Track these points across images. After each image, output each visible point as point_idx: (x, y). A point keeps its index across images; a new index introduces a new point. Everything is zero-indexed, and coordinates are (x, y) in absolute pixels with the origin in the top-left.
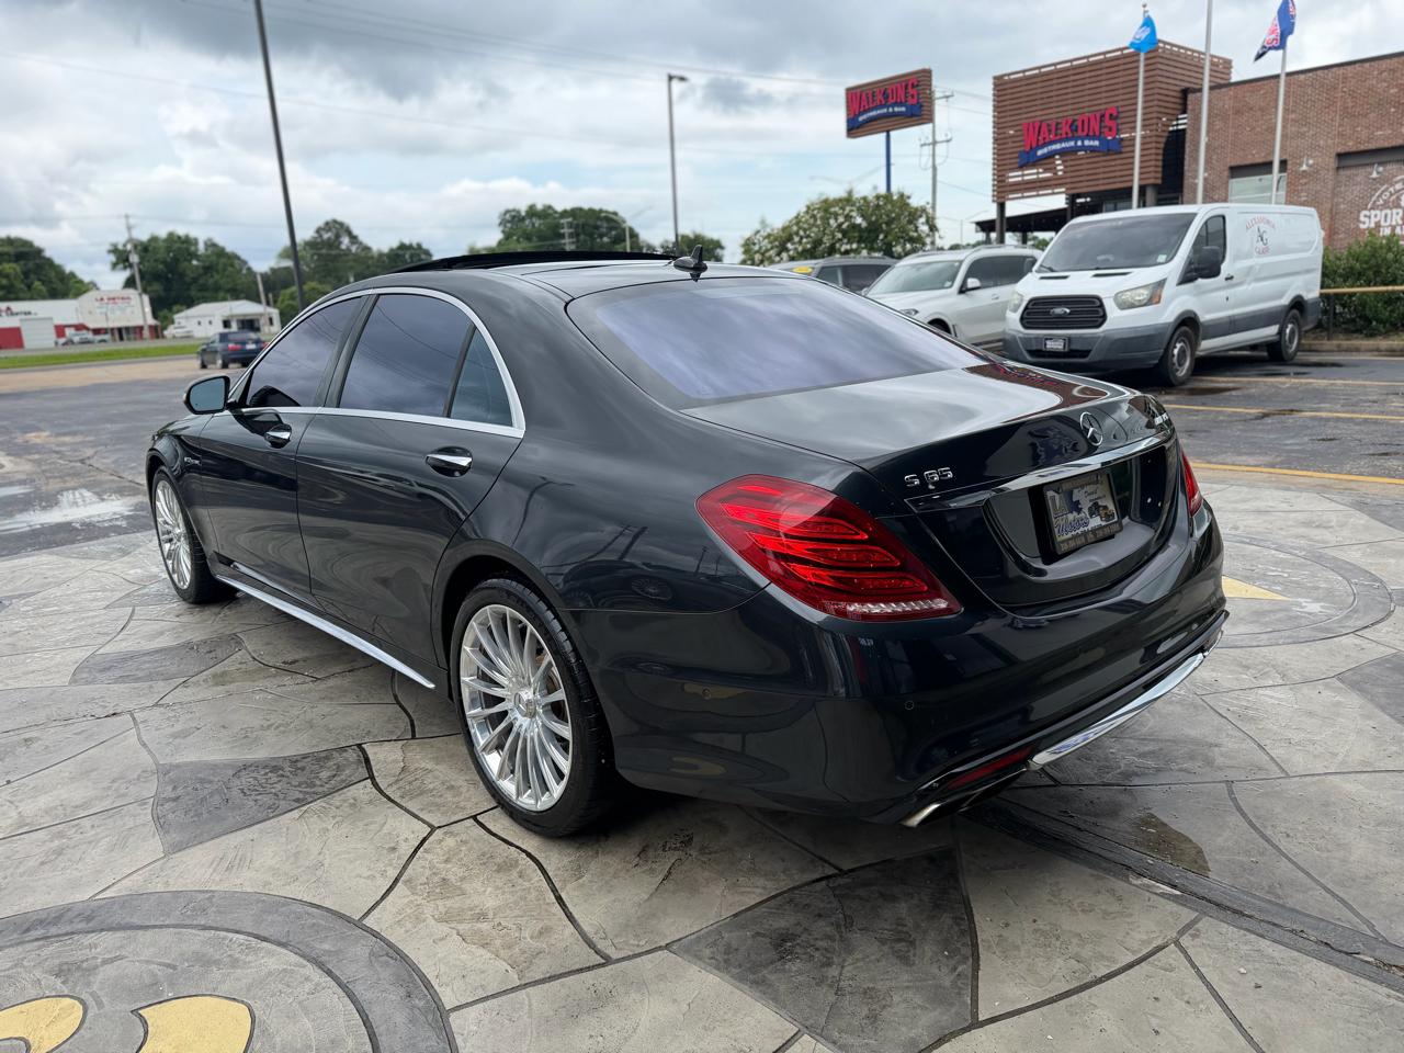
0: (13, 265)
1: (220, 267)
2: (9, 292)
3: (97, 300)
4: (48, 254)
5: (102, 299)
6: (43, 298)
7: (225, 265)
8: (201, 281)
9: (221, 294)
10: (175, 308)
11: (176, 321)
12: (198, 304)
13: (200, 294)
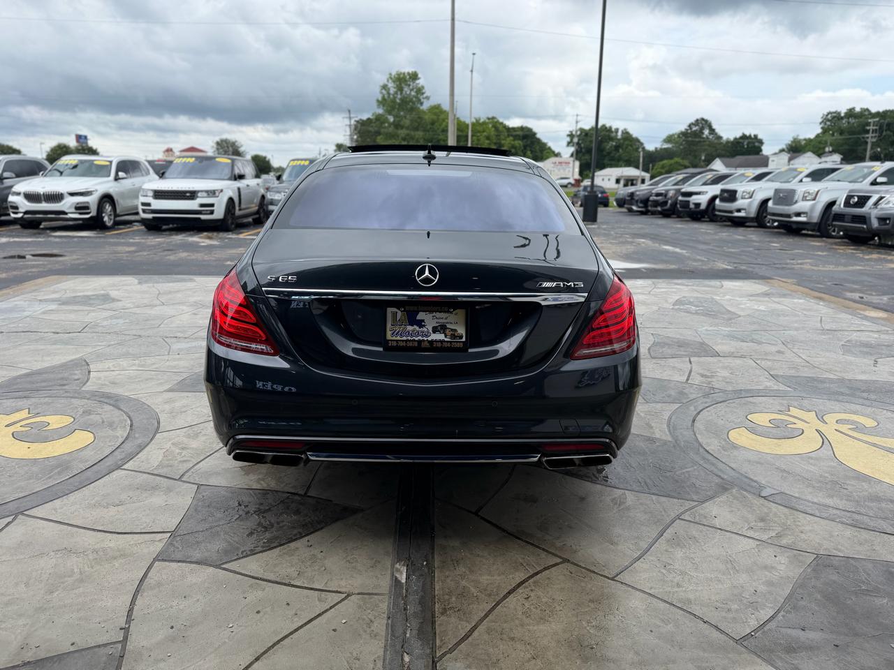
0: (520, 142)
1: (624, 147)
3: (553, 163)
4: (538, 136)
5: (555, 163)
7: (628, 145)
8: (612, 155)
9: (621, 163)
12: (606, 168)
13: (609, 162)
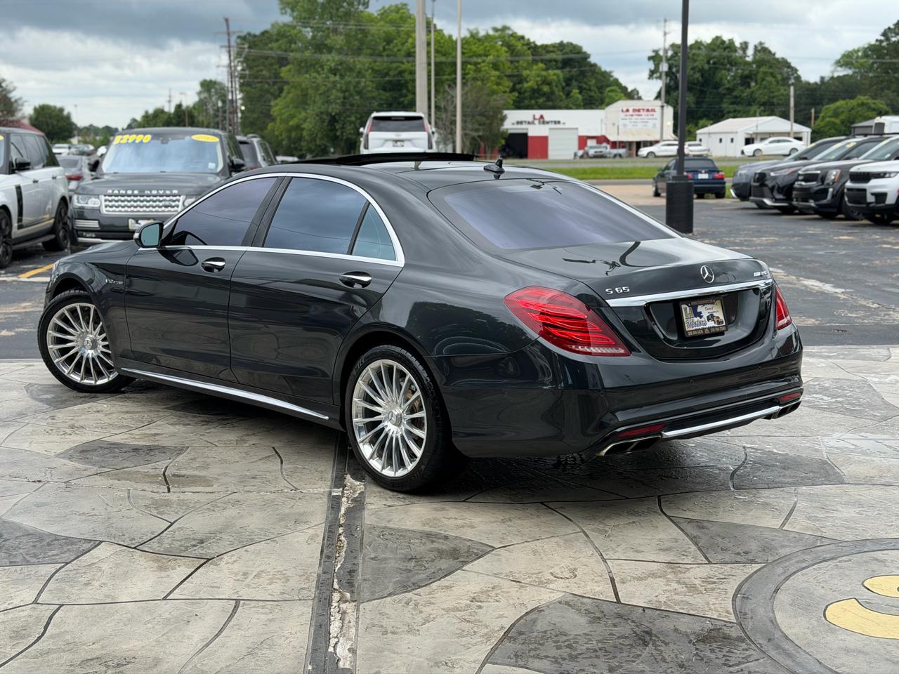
0: (558, 72)
1: (760, 76)
2: (549, 99)
3: (622, 111)
4: (593, 60)
5: (628, 110)
6: (578, 107)
7: (765, 73)
8: (735, 93)
9: (754, 108)
10: (701, 122)
11: (698, 137)
12: (728, 118)
13: (732, 107)
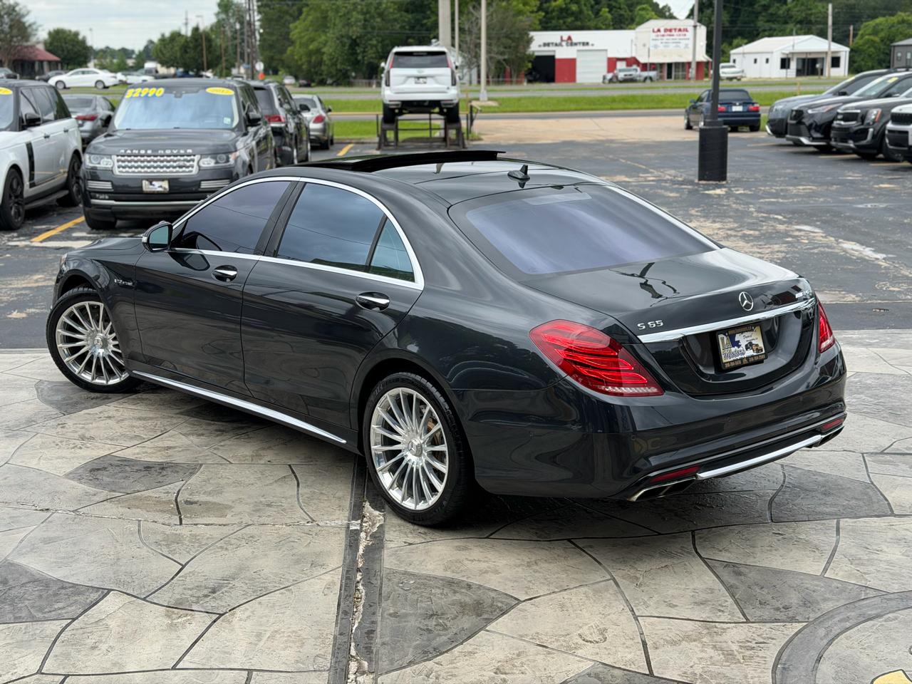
2: (577, 19)
3: (654, 31)
5: (659, 30)
12: (763, 37)
